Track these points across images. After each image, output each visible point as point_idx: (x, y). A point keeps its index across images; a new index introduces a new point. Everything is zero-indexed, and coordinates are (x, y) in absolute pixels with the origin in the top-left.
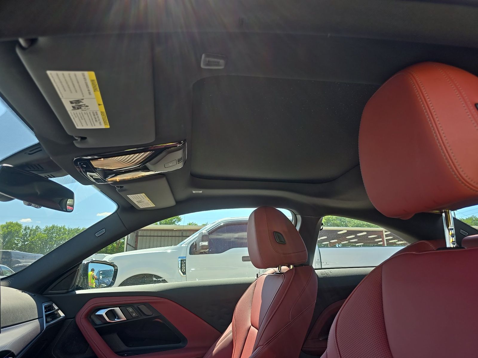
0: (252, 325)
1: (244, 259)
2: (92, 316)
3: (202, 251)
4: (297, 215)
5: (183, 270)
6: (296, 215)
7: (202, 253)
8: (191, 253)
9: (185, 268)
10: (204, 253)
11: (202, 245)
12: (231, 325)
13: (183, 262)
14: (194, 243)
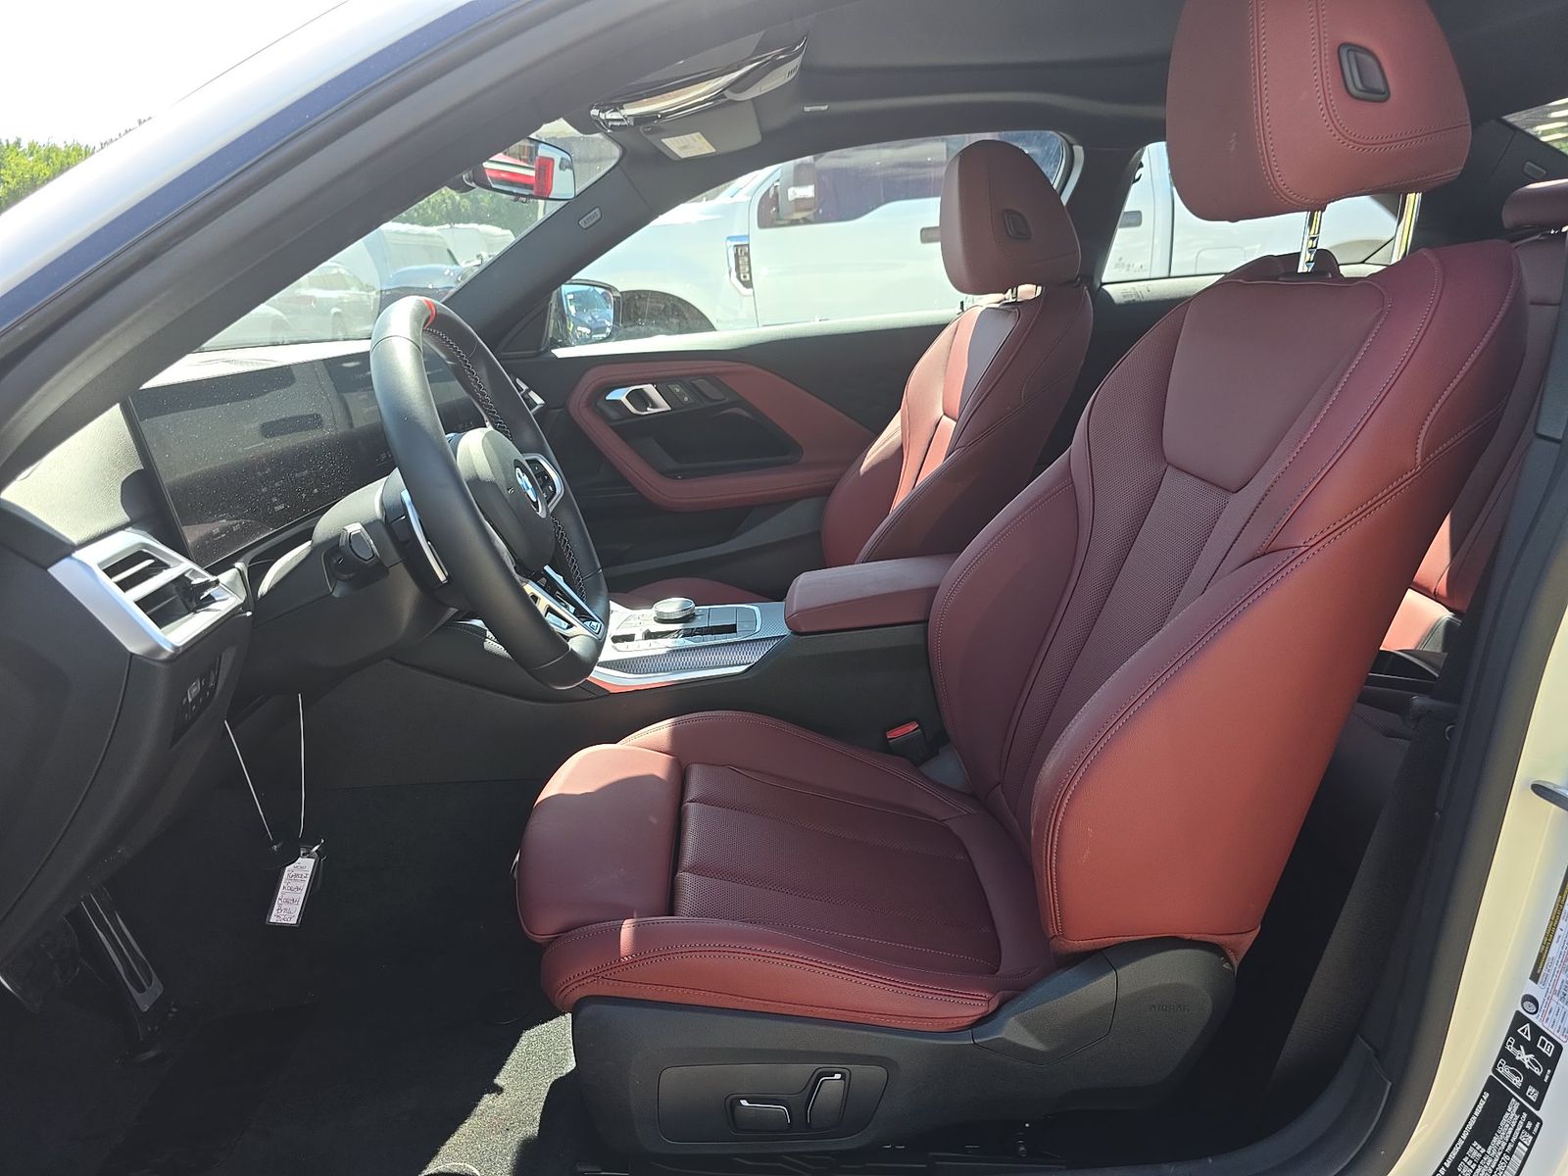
0: (945, 414)
1: (927, 235)
2: (598, 404)
3: (798, 216)
4: (1074, 147)
5: (745, 277)
6: (1071, 146)
7: (795, 222)
8: (764, 223)
9: (747, 270)
10: (801, 221)
11: (798, 196)
12: (898, 416)
13: (742, 254)
14: (768, 190)
